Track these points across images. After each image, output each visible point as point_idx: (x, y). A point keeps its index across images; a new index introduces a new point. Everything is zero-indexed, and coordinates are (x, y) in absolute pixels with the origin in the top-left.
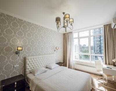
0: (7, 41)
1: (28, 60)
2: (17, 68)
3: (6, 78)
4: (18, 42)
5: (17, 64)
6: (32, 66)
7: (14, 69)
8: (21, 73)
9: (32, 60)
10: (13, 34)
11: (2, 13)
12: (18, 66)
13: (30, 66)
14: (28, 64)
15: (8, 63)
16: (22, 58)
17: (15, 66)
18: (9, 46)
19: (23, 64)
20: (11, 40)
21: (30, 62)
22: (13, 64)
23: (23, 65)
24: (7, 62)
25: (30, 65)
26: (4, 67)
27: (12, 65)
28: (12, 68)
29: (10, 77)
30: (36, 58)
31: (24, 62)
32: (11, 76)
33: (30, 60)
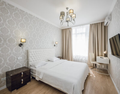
0: (10, 32)
1: (31, 52)
2: (21, 60)
3: (10, 70)
4: (21, 34)
5: (20, 56)
6: (35, 58)
7: (18, 61)
8: (25, 66)
9: (35, 53)
10: (15, 25)
11: (3, 1)
12: (21, 58)
13: (32, 59)
14: (31, 57)
15: (12, 55)
16: (24, 50)
17: (19, 58)
18: (12, 38)
19: (26, 56)
20: (14, 31)
21: (32, 54)
22: (17, 56)
23: (26, 58)
24: (10, 53)
25: (33, 57)
26: (8, 58)
27: (15, 57)
28: (16, 60)
29: (14, 69)
30: (38, 52)
31: (27, 54)
32: (15, 67)
33: (33, 53)
